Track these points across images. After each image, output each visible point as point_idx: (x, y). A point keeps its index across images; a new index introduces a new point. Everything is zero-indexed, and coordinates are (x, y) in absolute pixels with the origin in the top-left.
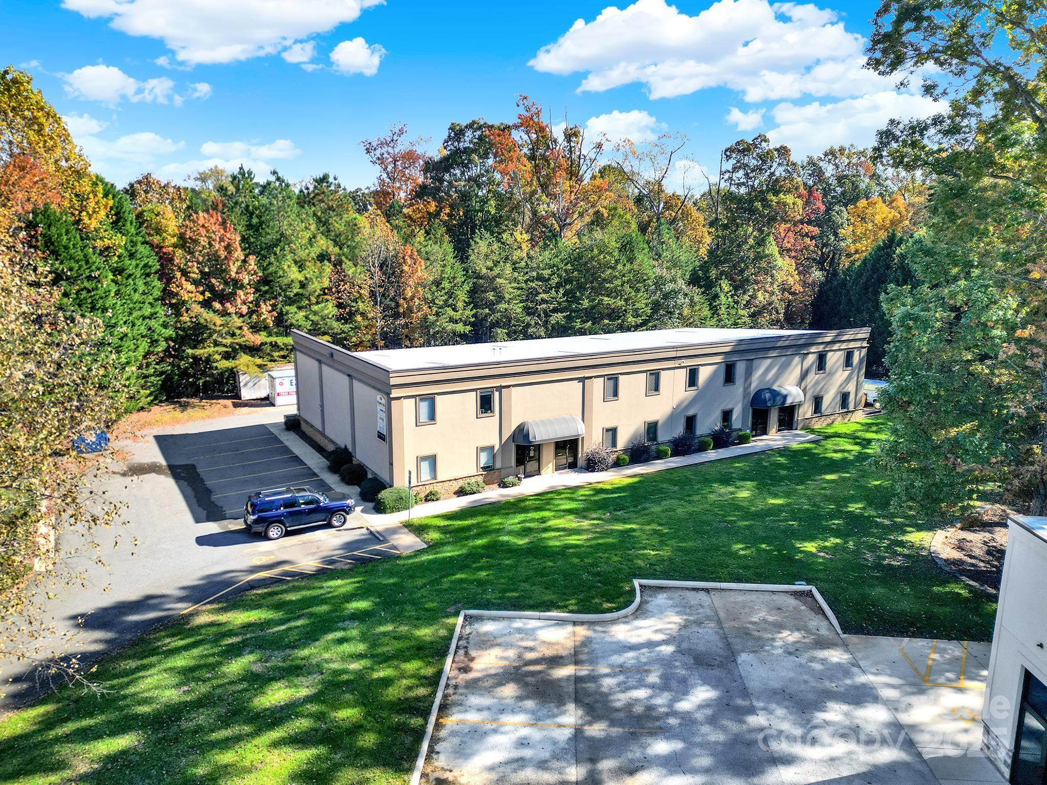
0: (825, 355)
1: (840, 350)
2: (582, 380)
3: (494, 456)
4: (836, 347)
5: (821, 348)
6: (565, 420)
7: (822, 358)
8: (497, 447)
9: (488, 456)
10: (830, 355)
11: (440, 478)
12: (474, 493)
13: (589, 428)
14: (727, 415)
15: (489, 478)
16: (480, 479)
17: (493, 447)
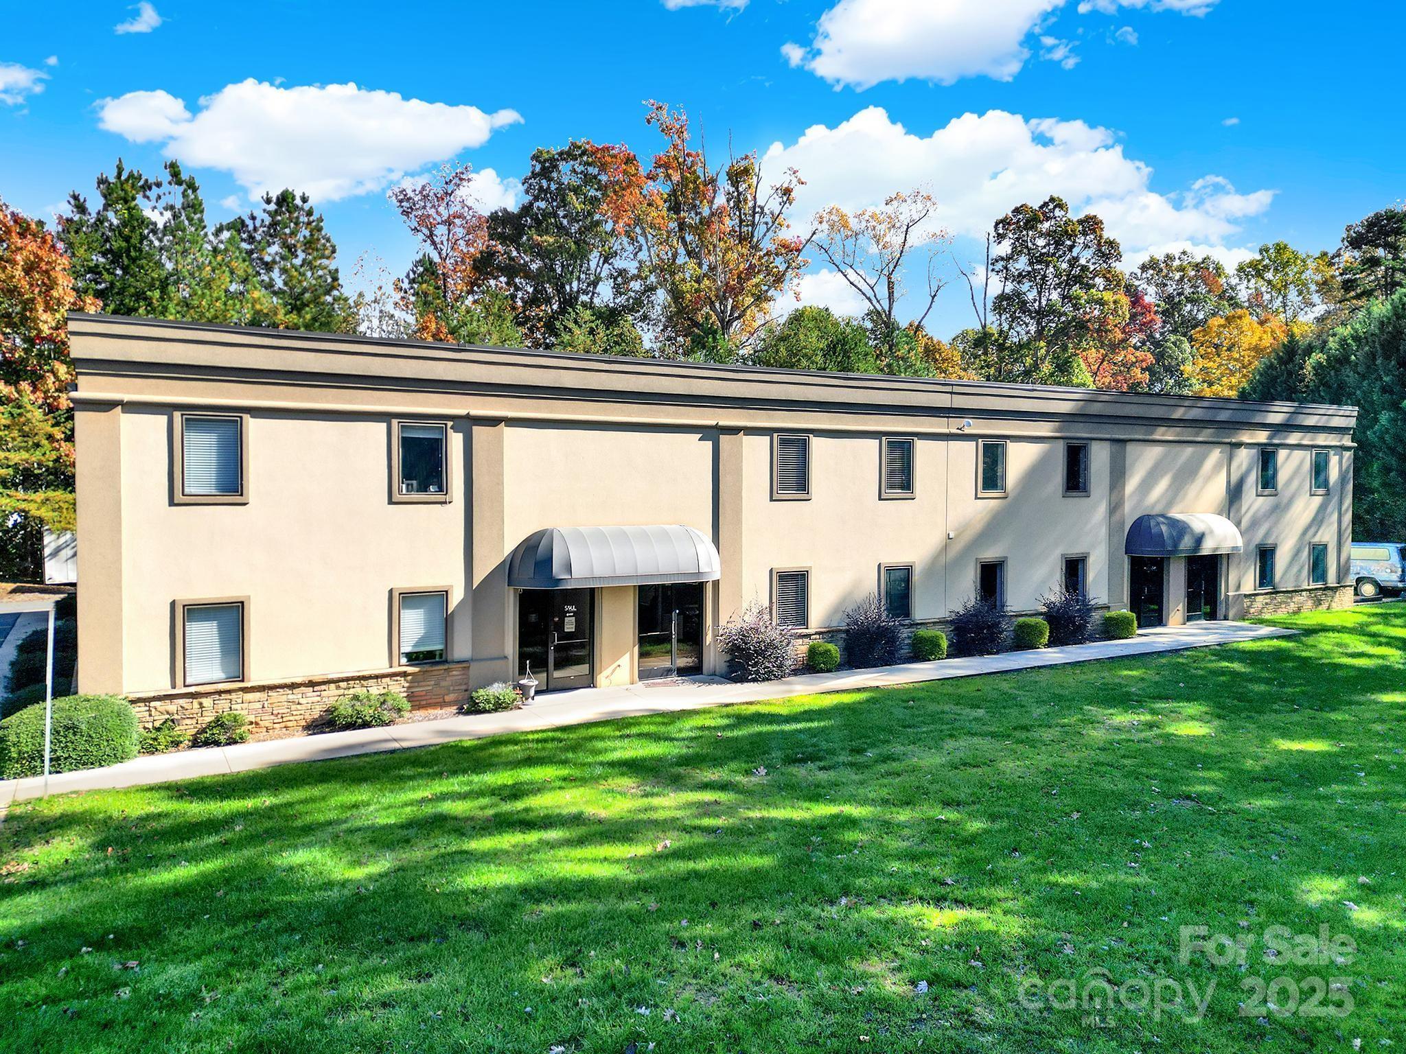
0: (1274, 454)
1: (1299, 446)
2: (712, 433)
3: (448, 622)
4: (1294, 438)
5: (1262, 437)
6: (665, 536)
7: (1267, 457)
8: (457, 596)
9: (429, 623)
10: (1282, 454)
11: (254, 678)
12: (366, 725)
13: (732, 562)
14: (1074, 569)
15: (427, 686)
16: (398, 689)
17: (443, 595)
